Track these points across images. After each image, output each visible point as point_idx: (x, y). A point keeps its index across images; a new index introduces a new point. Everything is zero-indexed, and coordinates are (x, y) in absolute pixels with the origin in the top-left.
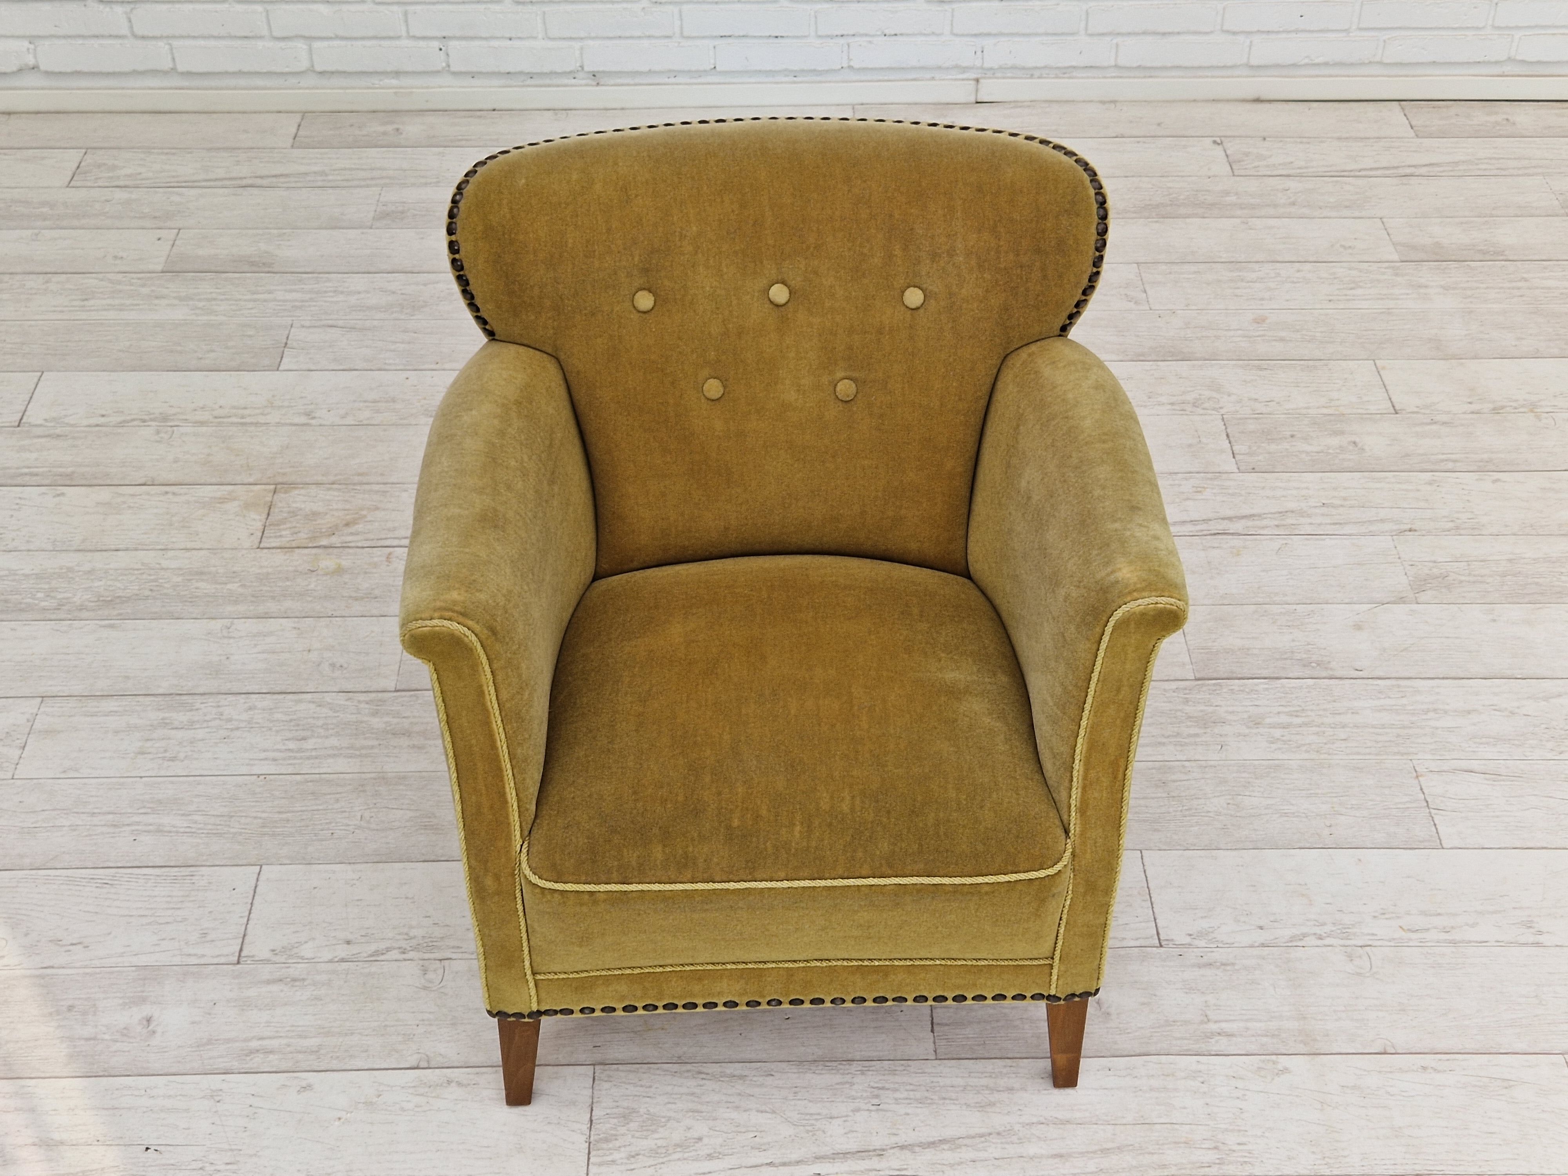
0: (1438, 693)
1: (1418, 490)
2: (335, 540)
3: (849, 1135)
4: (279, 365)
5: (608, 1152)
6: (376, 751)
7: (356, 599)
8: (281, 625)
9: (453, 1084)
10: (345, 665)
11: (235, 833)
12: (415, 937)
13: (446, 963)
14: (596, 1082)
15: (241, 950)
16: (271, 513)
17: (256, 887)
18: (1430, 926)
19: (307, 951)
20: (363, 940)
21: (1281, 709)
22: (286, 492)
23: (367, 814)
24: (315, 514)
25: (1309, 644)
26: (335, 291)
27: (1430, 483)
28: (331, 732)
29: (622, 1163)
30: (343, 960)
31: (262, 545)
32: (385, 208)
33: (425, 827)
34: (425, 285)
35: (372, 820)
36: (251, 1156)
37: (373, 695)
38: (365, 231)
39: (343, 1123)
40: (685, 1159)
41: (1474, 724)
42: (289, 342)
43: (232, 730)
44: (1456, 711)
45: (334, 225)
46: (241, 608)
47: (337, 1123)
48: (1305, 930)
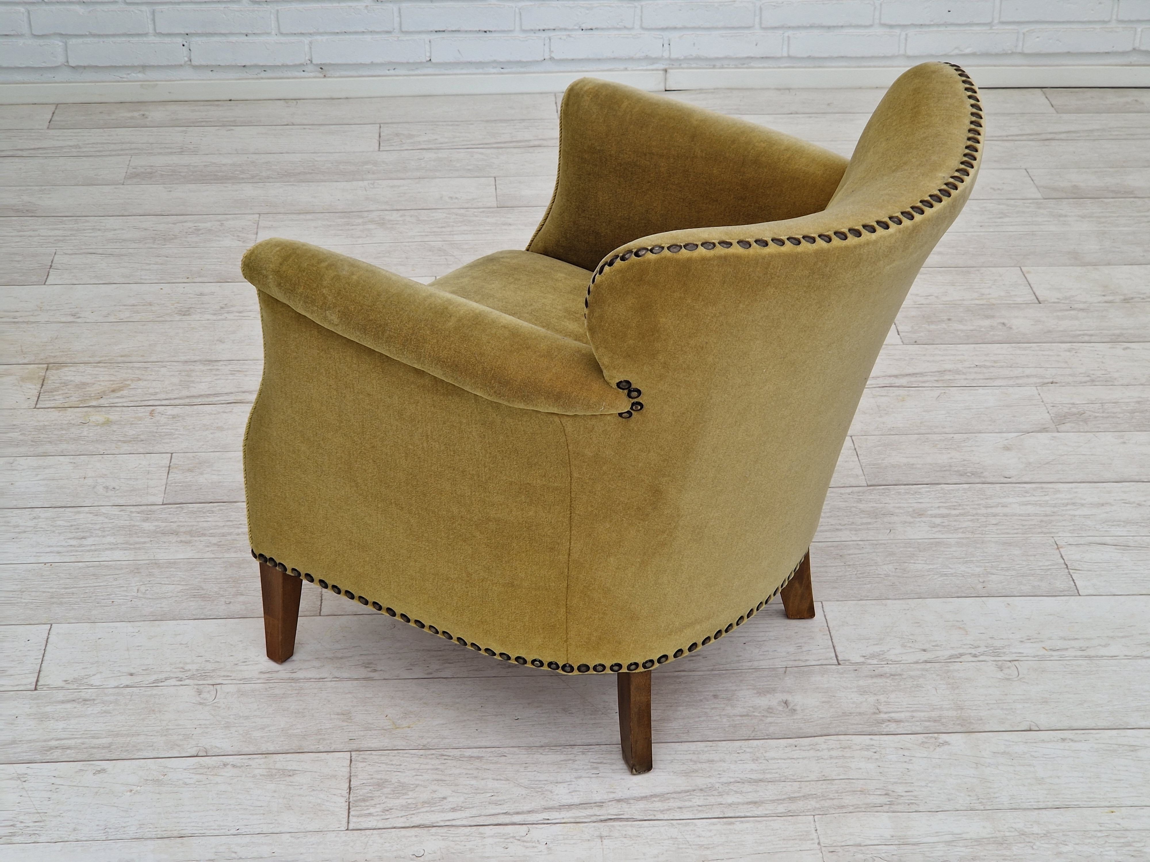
0: (1076, 492)
1: (1058, 355)
2: (102, 402)
3: (573, 794)
4: (46, 281)
5: (365, 808)
6: (148, 545)
7: (124, 442)
8: (59, 461)
9: (229, 766)
10: (117, 488)
11: (26, 603)
12: (190, 670)
13: (218, 687)
14: (353, 763)
15: (37, 681)
16: (45, 384)
17: (48, 639)
18: (1068, 647)
19: (96, 680)
20: (144, 672)
21: (941, 504)
22: (57, 369)
23: (143, 589)
24: (84, 384)
25: (964, 460)
26: (93, 229)
27: (1069, 351)
28: (107, 533)
29: (378, 815)
30: (127, 686)
31: (38, 406)
32: (134, 170)
33: (194, 596)
34: (174, 224)
35: (147, 592)
36: (55, 817)
37: (144, 507)
38: (117, 186)
39: (134, 794)
40: (432, 811)
41: (1107, 513)
42: (53, 265)
43: (19, 533)
44: (1091, 504)
45: (90, 183)
46: (23, 450)
47: (129, 793)
48: (961, 651)
